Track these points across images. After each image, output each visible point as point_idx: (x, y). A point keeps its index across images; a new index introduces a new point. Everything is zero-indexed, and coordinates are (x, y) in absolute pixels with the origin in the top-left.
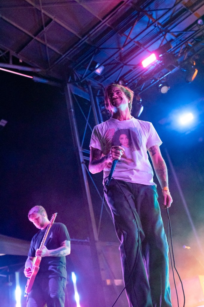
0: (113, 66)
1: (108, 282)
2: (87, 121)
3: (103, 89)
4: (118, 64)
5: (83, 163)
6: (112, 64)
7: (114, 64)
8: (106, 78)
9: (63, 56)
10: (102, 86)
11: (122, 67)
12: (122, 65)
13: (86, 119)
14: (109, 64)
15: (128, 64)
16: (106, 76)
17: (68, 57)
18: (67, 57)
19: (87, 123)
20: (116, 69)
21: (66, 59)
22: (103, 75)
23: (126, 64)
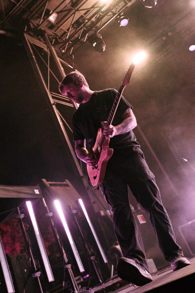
0: (65, 13)
1: (102, 213)
2: (49, 67)
3: (58, 37)
4: (70, 10)
5: (54, 104)
6: (65, 11)
7: (67, 10)
8: (59, 27)
9: (18, 5)
10: (57, 35)
11: (74, 13)
12: (74, 11)
13: (47, 65)
14: (61, 11)
15: (80, 9)
16: (59, 25)
17: (23, 5)
18: (21, 6)
19: (49, 69)
20: (68, 16)
21: (21, 8)
22: (56, 24)
23: (77, 10)
